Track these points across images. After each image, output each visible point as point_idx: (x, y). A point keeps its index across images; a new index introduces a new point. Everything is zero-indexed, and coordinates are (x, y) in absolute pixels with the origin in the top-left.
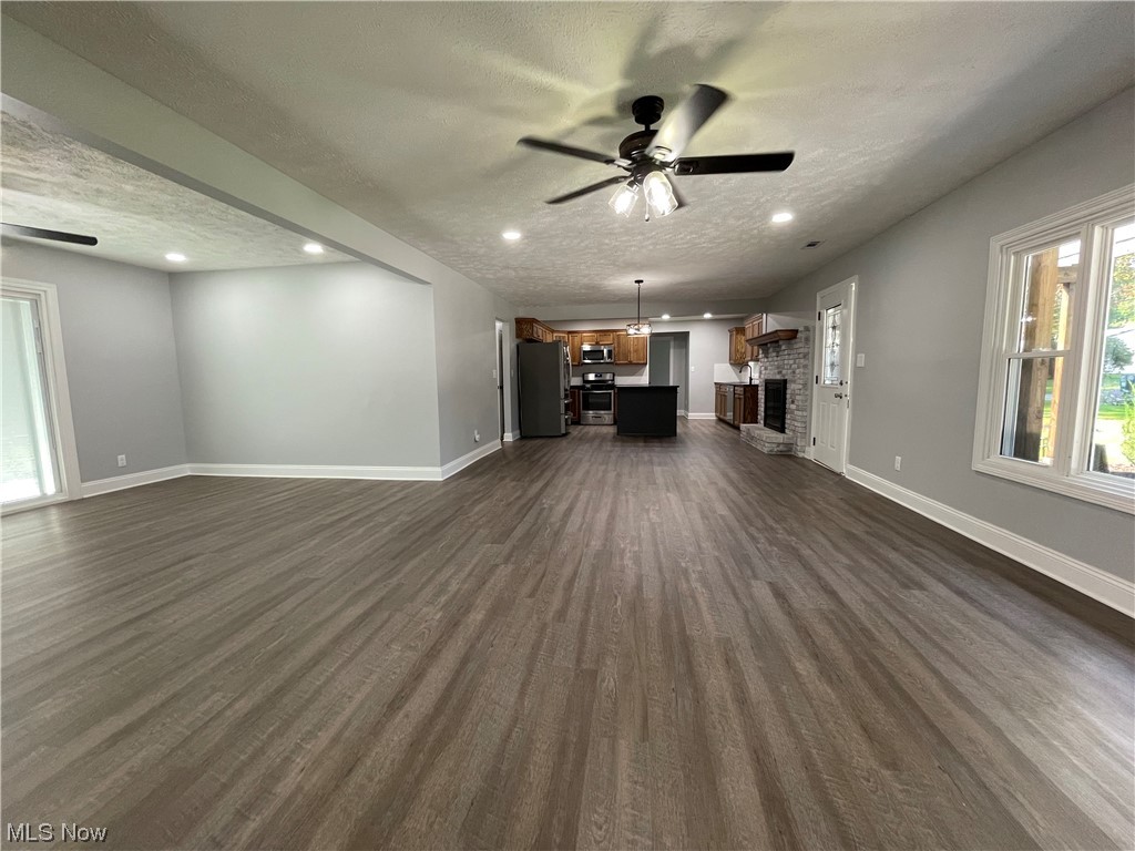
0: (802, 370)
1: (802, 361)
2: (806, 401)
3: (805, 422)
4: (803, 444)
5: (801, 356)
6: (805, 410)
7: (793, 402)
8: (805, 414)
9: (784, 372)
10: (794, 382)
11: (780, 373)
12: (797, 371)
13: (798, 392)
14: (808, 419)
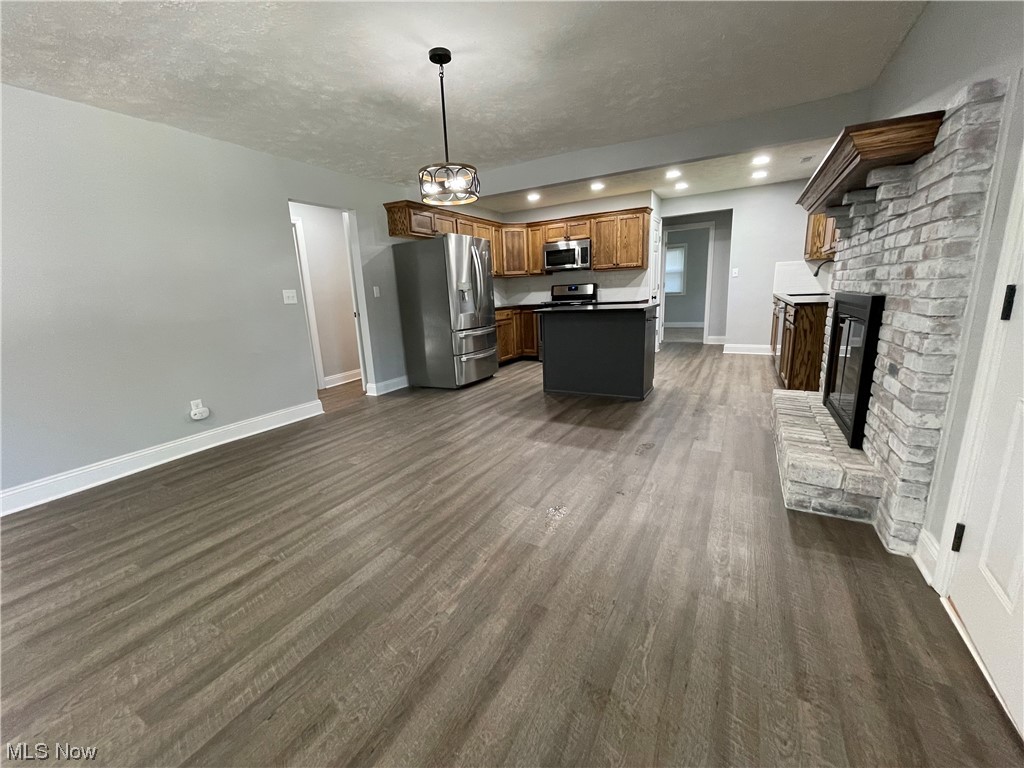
0: (939, 264)
1: (944, 229)
2: (945, 378)
3: (929, 451)
4: (914, 517)
5: (942, 210)
6: (938, 409)
7: (893, 370)
8: (932, 422)
9: (881, 273)
10: (906, 305)
11: (871, 275)
12: (921, 270)
13: (913, 341)
14: (944, 440)
